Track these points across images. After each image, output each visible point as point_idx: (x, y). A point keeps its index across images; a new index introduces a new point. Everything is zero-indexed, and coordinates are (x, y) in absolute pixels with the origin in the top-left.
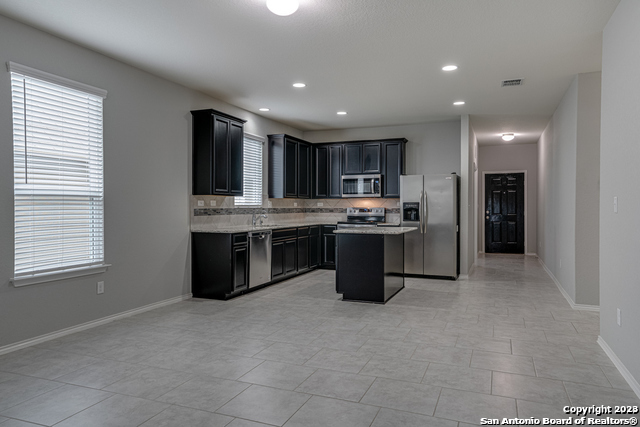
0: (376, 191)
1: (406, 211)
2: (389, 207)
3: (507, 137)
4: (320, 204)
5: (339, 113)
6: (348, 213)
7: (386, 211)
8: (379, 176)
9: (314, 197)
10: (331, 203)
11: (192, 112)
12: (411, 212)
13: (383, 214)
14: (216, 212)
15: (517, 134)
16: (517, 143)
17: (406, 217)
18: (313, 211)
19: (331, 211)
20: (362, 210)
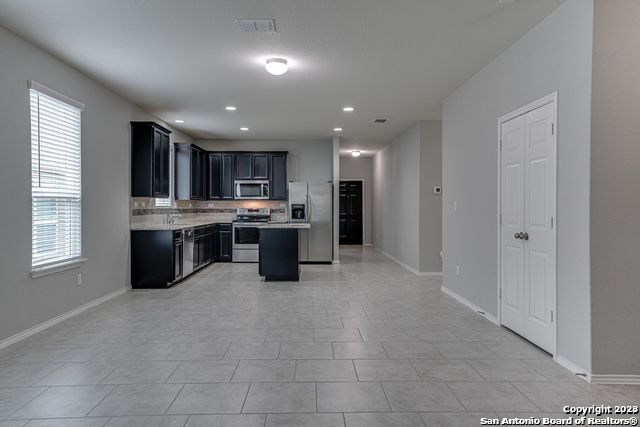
0: (265, 194)
1: (294, 211)
2: (274, 208)
3: (355, 153)
4: (211, 205)
5: (243, 129)
6: (238, 213)
7: (272, 211)
8: (267, 182)
9: (208, 198)
10: (222, 205)
11: (132, 123)
12: (298, 212)
13: (268, 214)
14: (145, 212)
15: (362, 152)
16: (362, 157)
17: (294, 216)
18: (204, 211)
19: (222, 211)
20: (250, 210)
